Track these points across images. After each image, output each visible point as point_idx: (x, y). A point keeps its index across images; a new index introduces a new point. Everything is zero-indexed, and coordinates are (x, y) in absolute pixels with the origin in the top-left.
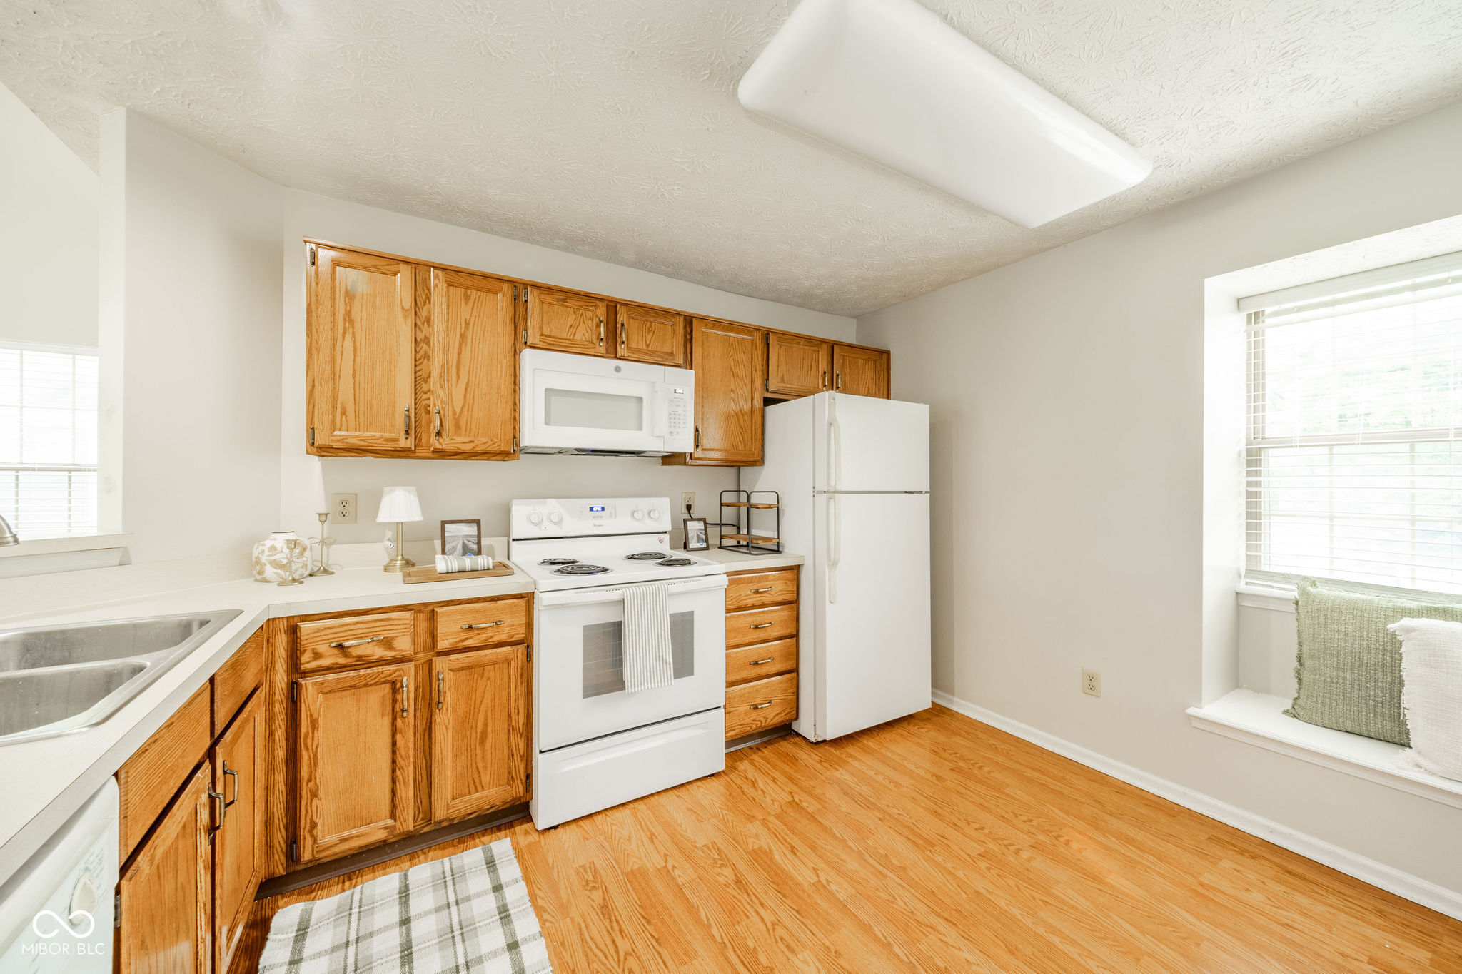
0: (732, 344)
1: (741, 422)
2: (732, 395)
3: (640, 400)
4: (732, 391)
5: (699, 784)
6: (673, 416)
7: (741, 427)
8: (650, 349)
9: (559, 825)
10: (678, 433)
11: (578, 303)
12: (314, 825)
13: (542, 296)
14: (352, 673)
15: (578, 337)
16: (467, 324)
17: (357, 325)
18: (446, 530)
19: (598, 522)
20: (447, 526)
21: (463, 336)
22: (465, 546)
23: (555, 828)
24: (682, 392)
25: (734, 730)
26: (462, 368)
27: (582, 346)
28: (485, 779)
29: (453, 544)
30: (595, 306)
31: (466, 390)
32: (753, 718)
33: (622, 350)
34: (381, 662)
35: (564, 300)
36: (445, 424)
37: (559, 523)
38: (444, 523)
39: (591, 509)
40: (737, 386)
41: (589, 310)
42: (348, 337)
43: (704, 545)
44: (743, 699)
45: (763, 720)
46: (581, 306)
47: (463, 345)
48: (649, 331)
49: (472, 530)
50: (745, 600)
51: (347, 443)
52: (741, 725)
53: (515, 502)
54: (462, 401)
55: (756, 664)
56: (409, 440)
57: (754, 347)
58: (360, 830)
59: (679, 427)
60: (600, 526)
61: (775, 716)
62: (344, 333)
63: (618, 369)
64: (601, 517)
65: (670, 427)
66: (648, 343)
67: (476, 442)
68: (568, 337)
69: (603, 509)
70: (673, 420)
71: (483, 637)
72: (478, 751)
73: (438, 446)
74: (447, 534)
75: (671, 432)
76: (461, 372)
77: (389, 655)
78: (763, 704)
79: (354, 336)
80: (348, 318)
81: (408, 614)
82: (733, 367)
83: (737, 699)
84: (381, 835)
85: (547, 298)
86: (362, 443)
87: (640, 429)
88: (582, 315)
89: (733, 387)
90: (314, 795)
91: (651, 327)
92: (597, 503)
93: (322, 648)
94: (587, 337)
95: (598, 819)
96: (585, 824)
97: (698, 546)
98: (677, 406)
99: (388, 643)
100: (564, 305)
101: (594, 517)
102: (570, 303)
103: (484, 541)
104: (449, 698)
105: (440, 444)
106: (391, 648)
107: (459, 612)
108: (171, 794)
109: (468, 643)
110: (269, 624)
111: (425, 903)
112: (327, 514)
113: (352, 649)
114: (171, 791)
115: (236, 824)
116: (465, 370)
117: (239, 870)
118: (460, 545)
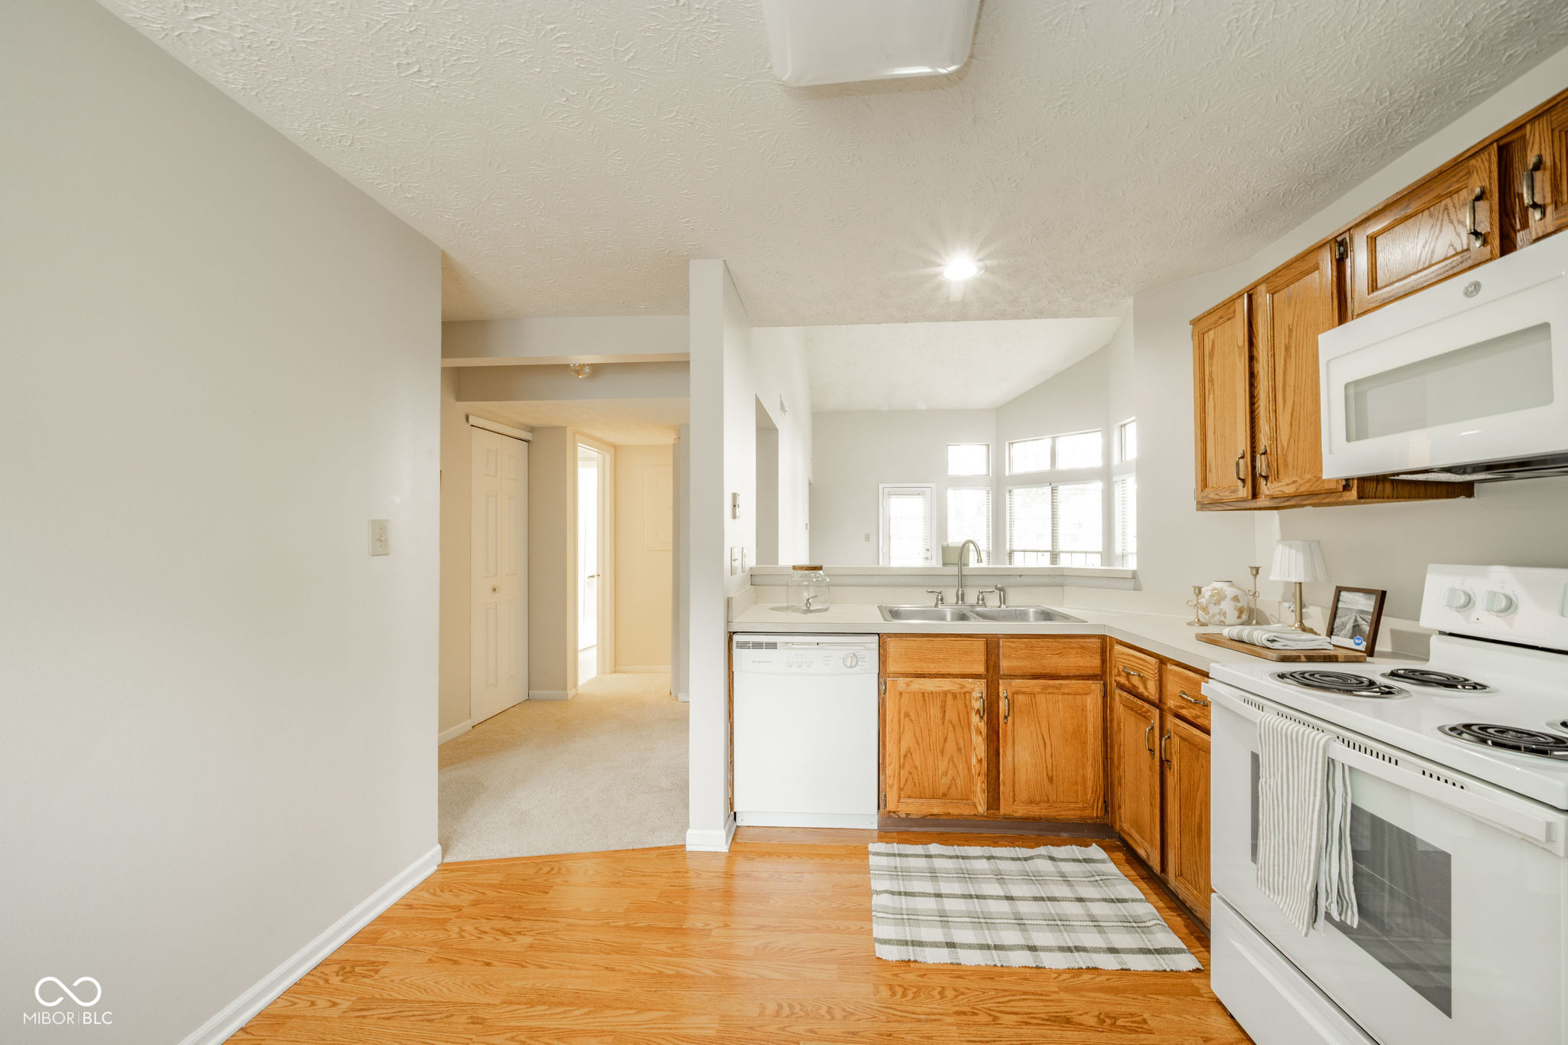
11: (1432, 196)
13: (1376, 229)
14: (1132, 698)
15: (1438, 256)
16: (1290, 330)
17: (1215, 382)
18: (1341, 598)
20: (1343, 594)
21: (1287, 348)
22: (1356, 626)
23: (1229, 1014)
26: (1287, 388)
28: (1201, 883)
29: (1344, 619)
30: (1467, 173)
31: (1292, 416)
34: (1143, 698)
35: (1406, 209)
36: (1273, 464)
38: (1339, 590)
41: (1457, 191)
42: (1211, 396)
46: (1439, 195)
47: (1288, 359)
49: (1368, 604)
51: (1210, 498)
53: (1430, 566)
54: (1289, 432)
56: (1245, 489)
58: (1137, 836)
62: (1209, 394)
63: (1471, 291)
67: (1300, 481)
68: (1421, 266)
71: (1191, 711)
73: (1271, 494)
74: (1340, 605)
76: (1287, 394)
77: (1147, 694)
79: (1214, 394)
80: (1211, 381)
81: (1153, 660)
84: (1143, 854)
85: (1380, 227)
86: (1217, 497)
87: (1549, 399)
88: (1442, 210)
90: (1119, 783)
93: (1122, 669)
94: (1457, 245)
99: (1144, 680)
102: (1417, 205)
105: (1269, 489)
107: (1179, 675)
108: (934, 671)
109: (1184, 712)
110: (1103, 638)
111: (1099, 909)
112: (1257, 569)
113: (1131, 677)
114: (932, 668)
115: (1042, 747)
116: (1290, 390)
117: (1051, 780)
118: (1353, 620)
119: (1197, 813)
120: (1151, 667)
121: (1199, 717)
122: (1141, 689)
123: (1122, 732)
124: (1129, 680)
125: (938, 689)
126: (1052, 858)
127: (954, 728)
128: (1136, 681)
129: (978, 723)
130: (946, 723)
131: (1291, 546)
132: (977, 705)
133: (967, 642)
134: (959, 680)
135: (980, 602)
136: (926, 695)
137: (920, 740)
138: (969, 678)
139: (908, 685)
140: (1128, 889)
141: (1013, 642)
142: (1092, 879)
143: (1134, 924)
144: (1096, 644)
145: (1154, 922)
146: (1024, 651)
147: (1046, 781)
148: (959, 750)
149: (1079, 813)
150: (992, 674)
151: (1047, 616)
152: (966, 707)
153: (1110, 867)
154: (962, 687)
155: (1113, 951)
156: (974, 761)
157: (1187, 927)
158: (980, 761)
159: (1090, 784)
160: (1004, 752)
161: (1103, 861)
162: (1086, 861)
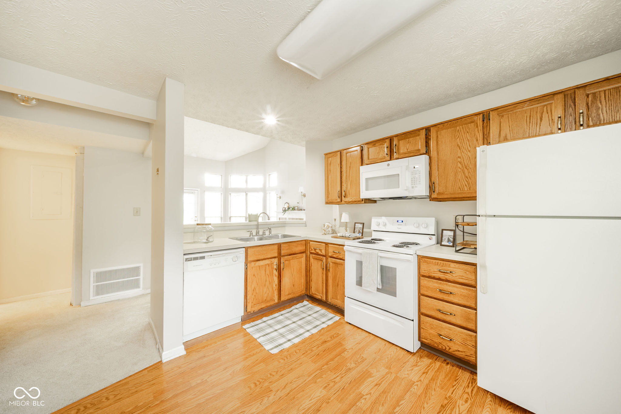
0: (458, 131)
1: (467, 174)
2: (459, 160)
3: (399, 174)
4: (459, 157)
5: (398, 349)
6: (413, 179)
7: (467, 177)
8: (408, 150)
9: (351, 324)
10: (416, 187)
11: (379, 144)
12: (311, 288)
13: (368, 146)
14: (316, 256)
15: (380, 156)
16: (351, 163)
17: (331, 171)
19: (399, 227)
21: (350, 167)
22: (359, 231)
23: (350, 324)
24: (418, 167)
25: (427, 340)
27: (381, 159)
28: (338, 298)
30: (385, 142)
31: (351, 183)
32: (440, 342)
33: (395, 155)
34: (320, 255)
35: (375, 144)
36: (346, 194)
37: (385, 225)
38: (355, 223)
39: (398, 221)
40: (463, 154)
41: (384, 144)
42: (330, 175)
43: (451, 244)
44: (432, 327)
45: (448, 348)
46: (381, 144)
47: (350, 170)
48: (408, 143)
49: (361, 226)
50: (433, 273)
52: (431, 340)
53: (373, 217)
54: (350, 187)
55: (440, 311)
56: (339, 199)
57: (475, 126)
58: (318, 294)
59: (417, 184)
60: (400, 228)
61: (456, 351)
63: (388, 165)
64: (401, 225)
65: (412, 184)
66: (408, 148)
67: (353, 198)
68: (377, 157)
69: (402, 221)
70: (413, 181)
71: (337, 255)
72: (337, 288)
73: (345, 201)
75: (413, 187)
76: (350, 178)
77: (321, 254)
78: (447, 338)
80: (330, 171)
81: (324, 244)
82: (459, 144)
83: (428, 325)
84: (320, 297)
85: (369, 146)
86: (332, 201)
87: (399, 187)
88: (381, 147)
89: (459, 155)
90: (312, 281)
91: (409, 141)
92: (400, 219)
93: (312, 248)
94: (383, 155)
95: (360, 330)
96: (355, 328)
97: (448, 244)
98: (415, 174)
99: (321, 250)
100: (375, 146)
101: (398, 225)
102: (377, 145)
103: (364, 230)
104: (331, 270)
106: (321, 252)
107: (333, 246)
108: (262, 258)
109: (334, 256)
110: (305, 240)
111: (315, 315)
112: (336, 219)
113: (316, 250)
114: (262, 257)
115: (292, 275)
116: (350, 177)
117: (294, 285)
118: (358, 230)
119: (337, 281)
120: (323, 246)
121: (338, 256)
122: (320, 253)
123: (312, 266)
124: (315, 251)
125: (264, 264)
126: (297, 309)
127: (268, 276)
128: (318, 251)
129: (276, 273)
130: (266, 275)
131: (346, 213)
132: (275, 267)
133: (272, 247)
134: (270, 260)
135: (264, 234)
136: (260, 267)
137: (258, 283)
138: (273, 258)
139: (255, 264)
140: (318, 308)
141: (285, 245)
142: (308, 310)
143: (323, 315)
144: (304, 242)
145: (327, 313)
146: (288, 247)
147: (293, 286)
148: (270, 283)
149: (300, 293)
150: (280, 256)
151: (285, 236)
152: (272, 268)
153: (310, 305)
154: (271, 262)
155: (323, 323)
156: (274, 286)
157: (332, 311)
158: (276, 285)
159: (303, 284)
160: (282, 280)
161: (308, 304)
162: (304, 306)
